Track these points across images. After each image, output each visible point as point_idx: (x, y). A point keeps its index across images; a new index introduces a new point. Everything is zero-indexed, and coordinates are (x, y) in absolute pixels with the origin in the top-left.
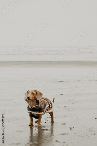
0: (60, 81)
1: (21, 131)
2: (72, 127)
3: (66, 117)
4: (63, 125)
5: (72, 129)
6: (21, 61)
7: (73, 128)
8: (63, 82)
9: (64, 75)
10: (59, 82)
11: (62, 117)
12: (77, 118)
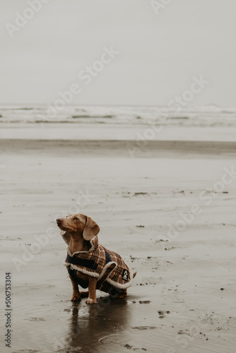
0: (137, 192)
1: (41, 319)
2: (164, 309)
3: (151, 283)
4: (143, 305)
5: (166, 314)
6: (46, 141)
7: (168, 312)
8: (146, 195)
9: (147, 178)
10: (136, 194)
11: (141, 285)
12: (176, 288)
